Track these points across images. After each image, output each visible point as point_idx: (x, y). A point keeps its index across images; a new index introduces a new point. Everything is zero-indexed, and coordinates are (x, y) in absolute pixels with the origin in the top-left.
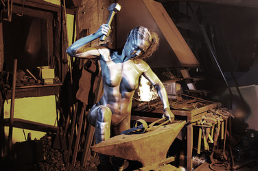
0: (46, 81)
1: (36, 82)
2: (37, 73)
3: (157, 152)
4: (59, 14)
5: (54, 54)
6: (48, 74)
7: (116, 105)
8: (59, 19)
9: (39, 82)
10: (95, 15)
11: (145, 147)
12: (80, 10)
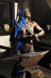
0: (6, 30)
1: (2, 30)
3: (31, 64)
5: (10, 19)
6: (7, 27)
9: (3, 30)
10: (25, 3)
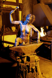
2: (11, 29)
3: (30, 51)
4: (17, 12)
6: (14, 29)
7: (24, 38)
8: (17, 13)
9: (11, 31)
10: (27, 11)
11: (26, 49)
12: (23, 10)
